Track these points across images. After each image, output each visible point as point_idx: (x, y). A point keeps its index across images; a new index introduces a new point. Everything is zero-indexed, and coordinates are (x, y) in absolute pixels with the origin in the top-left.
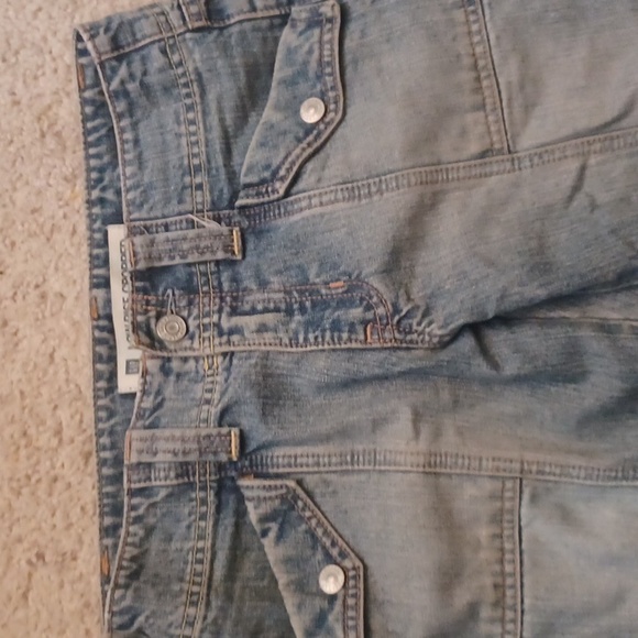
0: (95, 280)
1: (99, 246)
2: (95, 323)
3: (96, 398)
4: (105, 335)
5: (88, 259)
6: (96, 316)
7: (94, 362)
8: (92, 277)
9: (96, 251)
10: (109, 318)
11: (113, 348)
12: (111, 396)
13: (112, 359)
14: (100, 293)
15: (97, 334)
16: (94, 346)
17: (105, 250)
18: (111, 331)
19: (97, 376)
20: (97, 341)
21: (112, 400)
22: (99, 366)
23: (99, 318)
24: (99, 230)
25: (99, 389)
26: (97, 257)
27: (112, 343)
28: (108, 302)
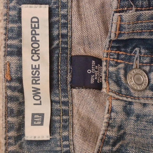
0: (9, 49)
1: (13, 22)
2: (8, 84)
3: (7, 144)
4: (16, 94)
5: (4, 31)
6: (9, 79)
7: (6, 116)
8: (7, 46)
9: (10, 25)
10: (20, 80)
11: (22, 104)
12: (19, 142)
13: (21, 113)
14: (13, 60)
15: (9, 93)
16: (7, 103)
17: (18, 25)
18: (21, 91)
19: (9, 127)
20: (9, 99)
21: (21, 147)
22: (10, 119)
23: (11, 80)
24: (14, 8)
25: (10, 138)
26: (12, 30)
27: (21, 100)
28: (20, 67)
